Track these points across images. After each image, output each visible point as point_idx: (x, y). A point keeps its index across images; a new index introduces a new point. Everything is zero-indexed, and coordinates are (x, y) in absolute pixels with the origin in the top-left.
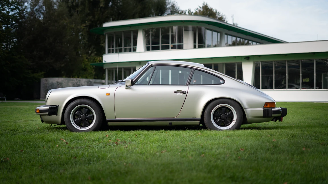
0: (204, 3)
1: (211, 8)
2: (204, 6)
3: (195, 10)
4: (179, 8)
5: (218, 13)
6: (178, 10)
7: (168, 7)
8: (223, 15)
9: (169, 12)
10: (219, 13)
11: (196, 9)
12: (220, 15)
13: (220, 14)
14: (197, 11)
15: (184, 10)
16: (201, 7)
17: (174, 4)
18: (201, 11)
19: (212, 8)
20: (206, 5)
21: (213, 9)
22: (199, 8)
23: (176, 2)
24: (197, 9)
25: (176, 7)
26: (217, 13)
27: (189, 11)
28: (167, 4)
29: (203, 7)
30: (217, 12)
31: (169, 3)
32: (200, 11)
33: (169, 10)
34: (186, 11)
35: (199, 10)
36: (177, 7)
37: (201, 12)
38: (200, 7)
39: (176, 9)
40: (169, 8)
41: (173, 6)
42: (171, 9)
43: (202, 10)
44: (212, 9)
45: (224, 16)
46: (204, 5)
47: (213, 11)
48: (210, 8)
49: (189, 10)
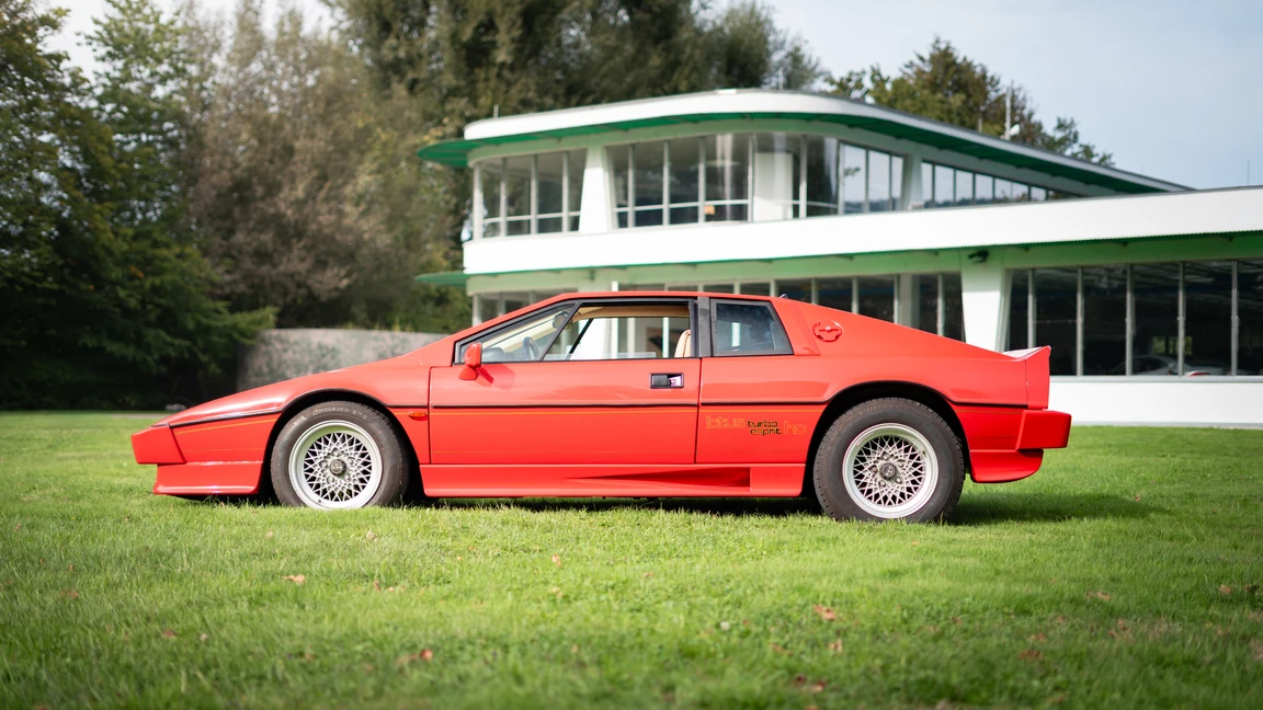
0: (937, 42)
1: (965, 59)
2: (937, 52)
3: (901, 70)
4: (817, 64)
5: (992, 78)
6: (813, 69)
7: (777, 57)
8: (1015, 86)
9: (780, 78)
10: (994, 82)
11: (907, 66)
12: (999, 86)
13: (998, 83)
14: (909, 71)
15: (857, 69)
16: (927, 57)
17: (797, 49)
18: (923, 72)
19: (969, 60)
20: (948, 48)
21: (975, 63)
22: (917, 62)
23: (806, 42)
24: (911, 65)
25: (805, 60)
26: (988, 80)
27: (876, 73)
28: (771, 47)
29: (933, 59)
30: (989, 75)
31: (781, 45)
32: (920, 73)
33: (780, 73)
34: (864, 72)
35: (915, 69)
36: (810, 61)
37: (925, 77)
38: (922, 59)
39: (804, 68)
40: (781, 63)
41: (795, 57)
42: (790, 69)
43: (928, 69)
44: (969, 65)
45: (1019, 89)
46: (938, 49)
47: (974, 72)
48: (959, 60)
49: (873, 70)
